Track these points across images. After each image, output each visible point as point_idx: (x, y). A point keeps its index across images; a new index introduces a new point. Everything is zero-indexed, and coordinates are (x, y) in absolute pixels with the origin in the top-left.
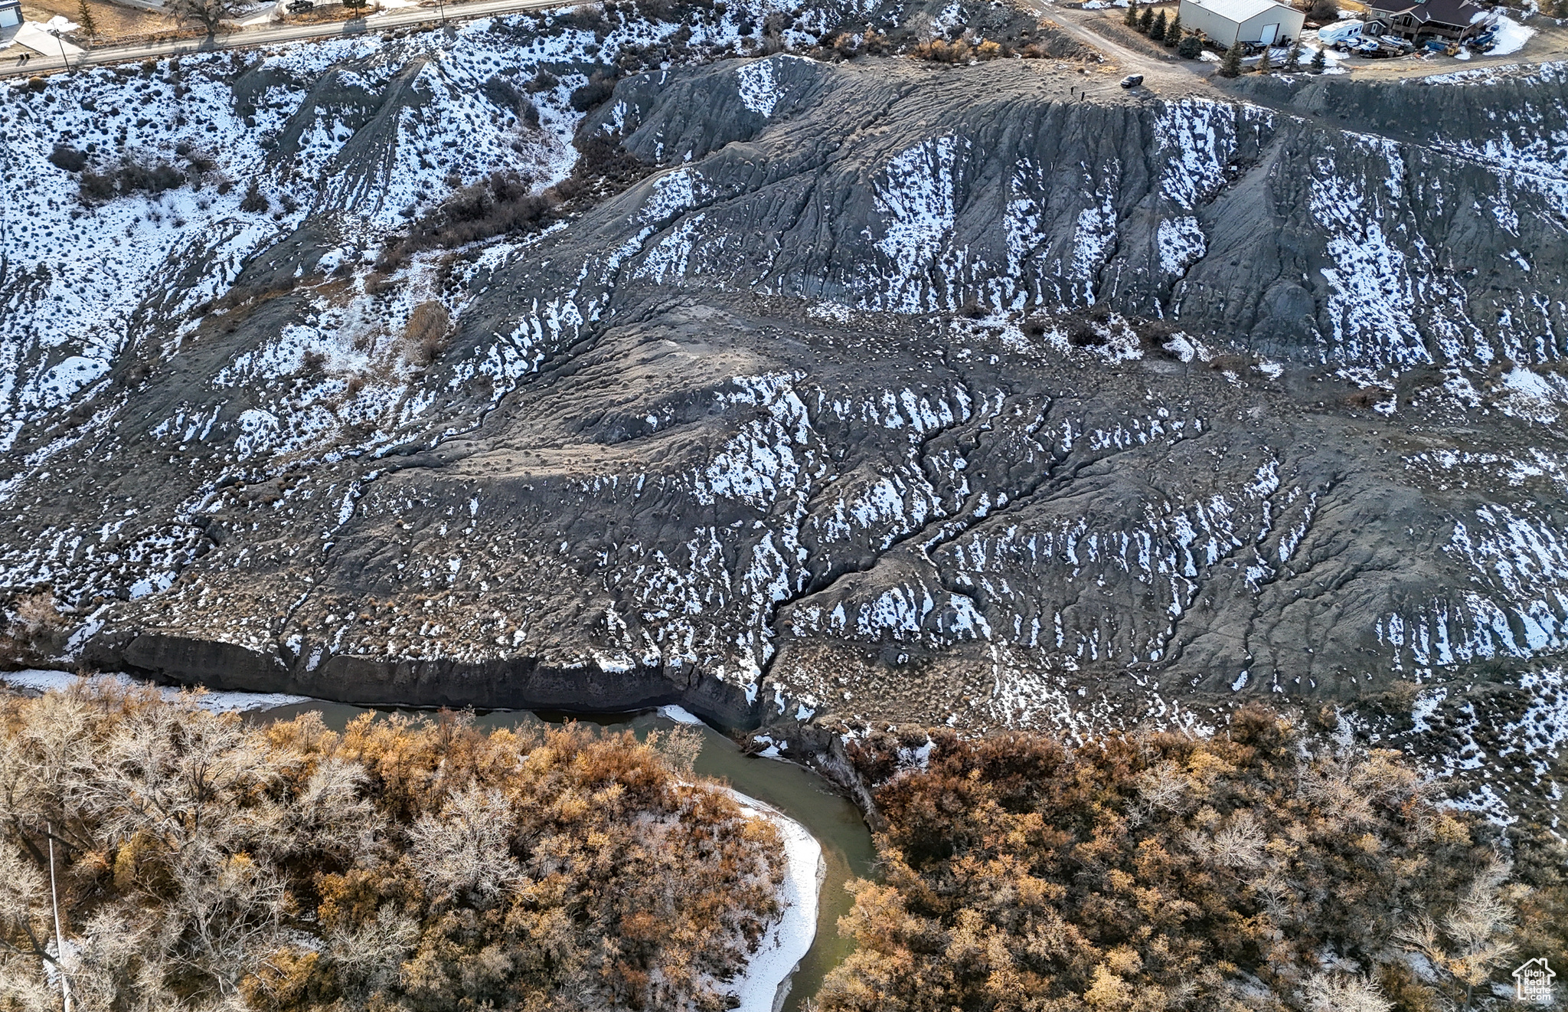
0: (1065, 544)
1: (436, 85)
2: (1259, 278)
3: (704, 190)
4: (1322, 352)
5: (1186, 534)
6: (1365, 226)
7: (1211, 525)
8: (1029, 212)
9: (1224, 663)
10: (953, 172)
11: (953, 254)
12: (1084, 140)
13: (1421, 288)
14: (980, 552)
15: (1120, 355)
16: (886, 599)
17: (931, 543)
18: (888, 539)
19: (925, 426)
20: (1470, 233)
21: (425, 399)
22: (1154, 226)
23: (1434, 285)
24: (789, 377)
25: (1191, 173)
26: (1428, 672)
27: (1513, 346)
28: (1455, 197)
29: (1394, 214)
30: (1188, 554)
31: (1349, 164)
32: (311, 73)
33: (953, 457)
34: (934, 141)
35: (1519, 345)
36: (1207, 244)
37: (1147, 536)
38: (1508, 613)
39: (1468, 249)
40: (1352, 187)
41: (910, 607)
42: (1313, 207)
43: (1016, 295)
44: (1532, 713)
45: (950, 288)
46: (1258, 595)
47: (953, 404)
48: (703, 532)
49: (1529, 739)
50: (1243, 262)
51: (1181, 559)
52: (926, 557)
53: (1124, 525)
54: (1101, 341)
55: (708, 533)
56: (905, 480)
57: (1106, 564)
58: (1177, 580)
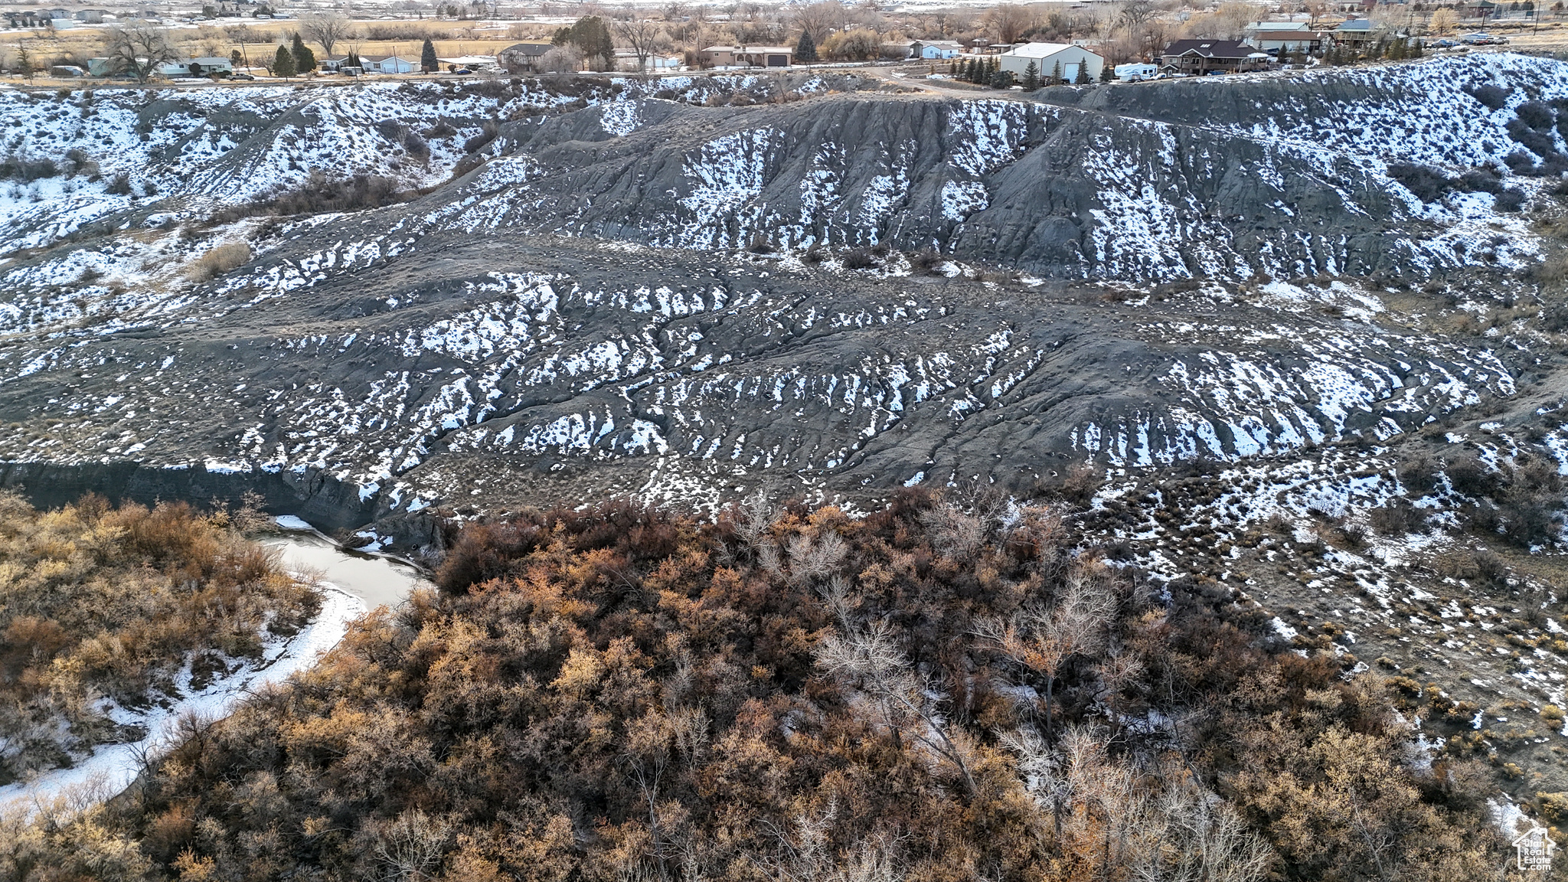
0: (773, 386)
1: (326, 113)
2: (1030, 216)
3: (536, 171)
4: (1084, 270)
5: (899, 377)
6: (1139, 186)
7: (928, 372)
8: (828, 180)
9: (901, 468)
10: (765, 155)
11: (752, 209)
12: (885, 126)
13: (1189, 230)
14: (682, 392)
15: (887, 274)
16: (562, 421)
17: (636, 386)
18: (591, 384)
19: (673, 312)
20: (1236, 189)
21: (185, 300)
22: (940, 184)
23: (1202, 228)
24: (551, 276)
25: (983, 153)
26: (1121, 472)
27: (1272, 267)
28: (1224, 163)
29: (1167, 178)
30: (898, 393)
31: (1123, 141)
32: (217, 107)
33: (690, 331)
34: (751, 132)
35: (1278, 265)
36: (990, 200)
37: (857, 378)
38: (1216, 424)
39: (1235, 200)
40: (1128, 158)
41: (588, 428)
42: (1085, 164)
43: (803, 238)
44: (1226, 498)
45: (743, 233)
46: (960, 422)
47: (708, 299)
48: (394, 375)
49: (1218, 516)
50: (1017, 205)
51: (889, 396)
52: (625, 395)
53: (838, 370)
54: (875, 266)
55: (399, 377)
56: (632, 344)
57: (810, 400)
58: (879, 412)
